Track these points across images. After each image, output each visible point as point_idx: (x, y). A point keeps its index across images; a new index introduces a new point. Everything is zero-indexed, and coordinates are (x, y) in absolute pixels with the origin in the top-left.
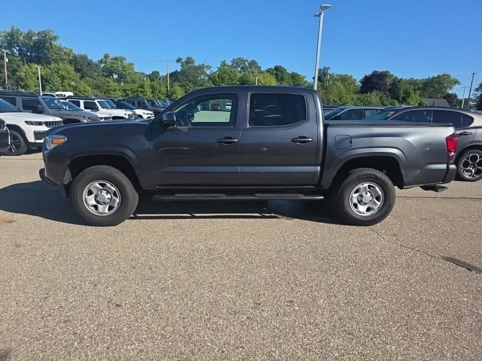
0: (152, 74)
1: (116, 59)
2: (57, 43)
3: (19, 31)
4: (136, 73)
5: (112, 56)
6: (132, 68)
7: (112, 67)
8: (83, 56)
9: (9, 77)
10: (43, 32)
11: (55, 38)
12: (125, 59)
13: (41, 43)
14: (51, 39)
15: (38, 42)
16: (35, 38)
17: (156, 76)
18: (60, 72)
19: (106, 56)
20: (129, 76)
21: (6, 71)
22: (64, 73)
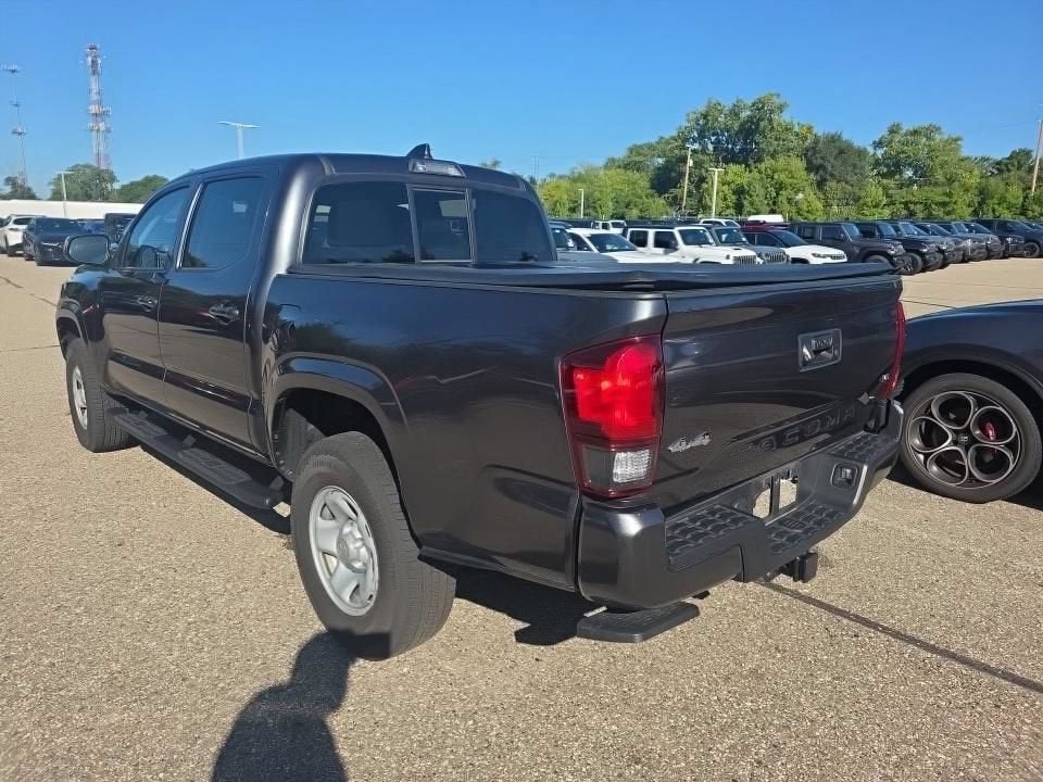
0: (1010, 158)
1: (915, 133)
2: (785, 118)
3: (719, 104)
4: (962, 160)
5: (906, 127)
6: (957, 150)
7: (903, 152)
8: (833, 137)
9: (690, 194)
10: (759, 99)
11: (781, 108)
12: (938, 129)
13: (752, 122)
14: (772, 112)
15: (748, 121)
16: (745, 114)
17: (1019, 163)
18: (776, 177)
19: (893, 131)
20: (942, 168)
21: (687, 181)
22: (782, 177)
